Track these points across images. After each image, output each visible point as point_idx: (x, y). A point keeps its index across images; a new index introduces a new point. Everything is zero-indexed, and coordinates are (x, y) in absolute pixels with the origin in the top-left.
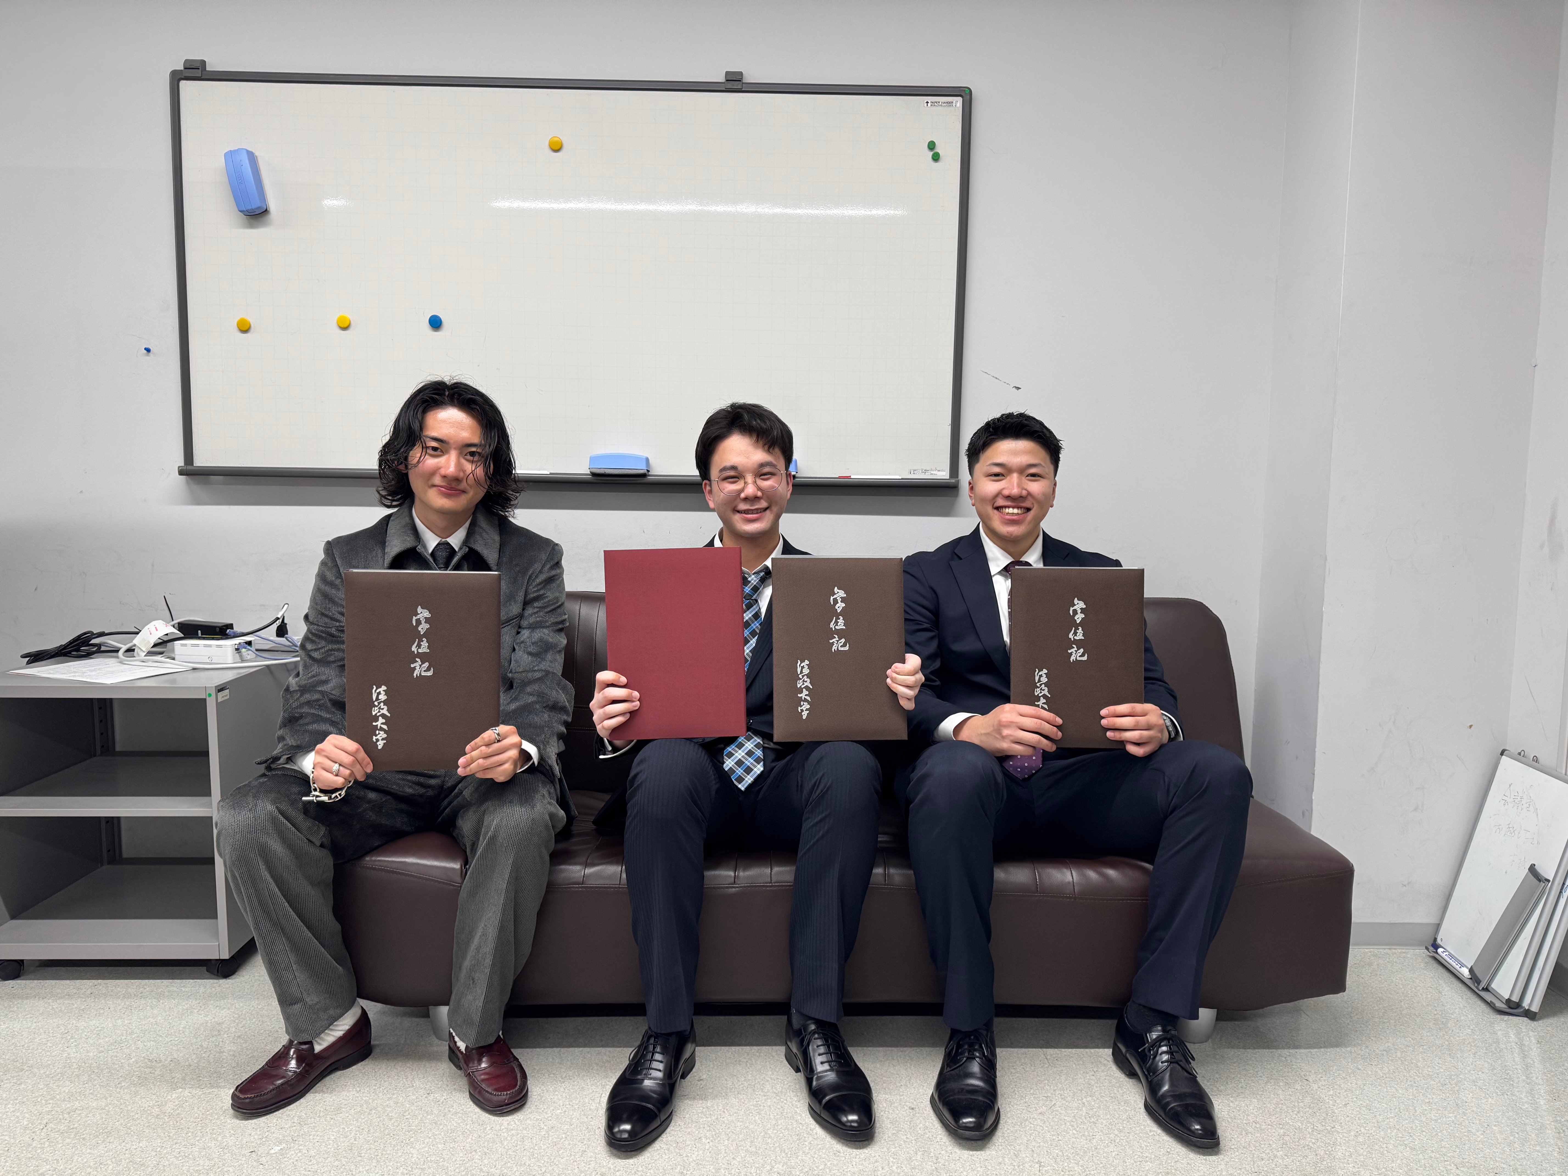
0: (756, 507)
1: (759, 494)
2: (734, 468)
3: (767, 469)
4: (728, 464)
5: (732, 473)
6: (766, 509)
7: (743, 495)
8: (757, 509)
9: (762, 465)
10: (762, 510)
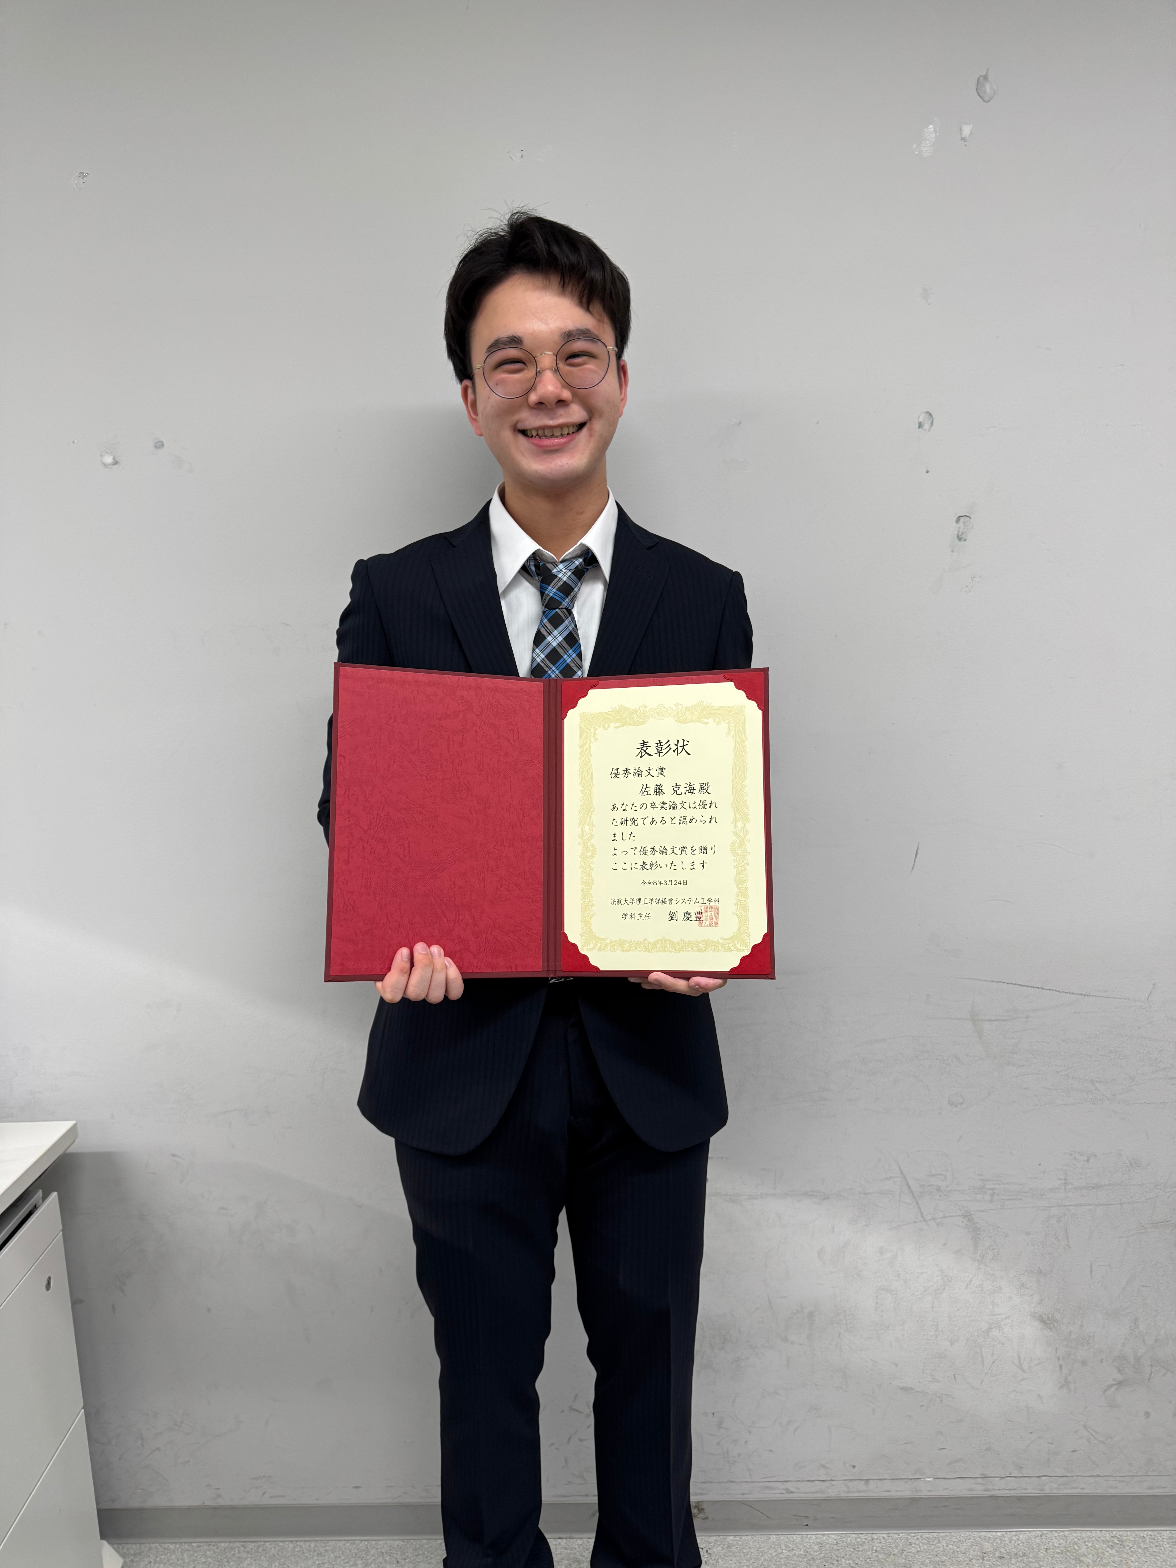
0: (561, 421)
1: (566, 394)
2: (515, 341)
3: (579, 345)
4: (504, 333)
5: (512, 352)
6: (581, 426)
7: (533, 398)
8: (561, 427)
9: (569, 336)
10: (571, 430)
